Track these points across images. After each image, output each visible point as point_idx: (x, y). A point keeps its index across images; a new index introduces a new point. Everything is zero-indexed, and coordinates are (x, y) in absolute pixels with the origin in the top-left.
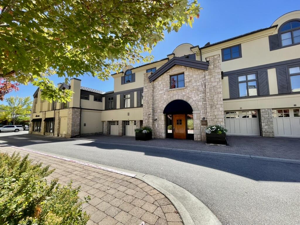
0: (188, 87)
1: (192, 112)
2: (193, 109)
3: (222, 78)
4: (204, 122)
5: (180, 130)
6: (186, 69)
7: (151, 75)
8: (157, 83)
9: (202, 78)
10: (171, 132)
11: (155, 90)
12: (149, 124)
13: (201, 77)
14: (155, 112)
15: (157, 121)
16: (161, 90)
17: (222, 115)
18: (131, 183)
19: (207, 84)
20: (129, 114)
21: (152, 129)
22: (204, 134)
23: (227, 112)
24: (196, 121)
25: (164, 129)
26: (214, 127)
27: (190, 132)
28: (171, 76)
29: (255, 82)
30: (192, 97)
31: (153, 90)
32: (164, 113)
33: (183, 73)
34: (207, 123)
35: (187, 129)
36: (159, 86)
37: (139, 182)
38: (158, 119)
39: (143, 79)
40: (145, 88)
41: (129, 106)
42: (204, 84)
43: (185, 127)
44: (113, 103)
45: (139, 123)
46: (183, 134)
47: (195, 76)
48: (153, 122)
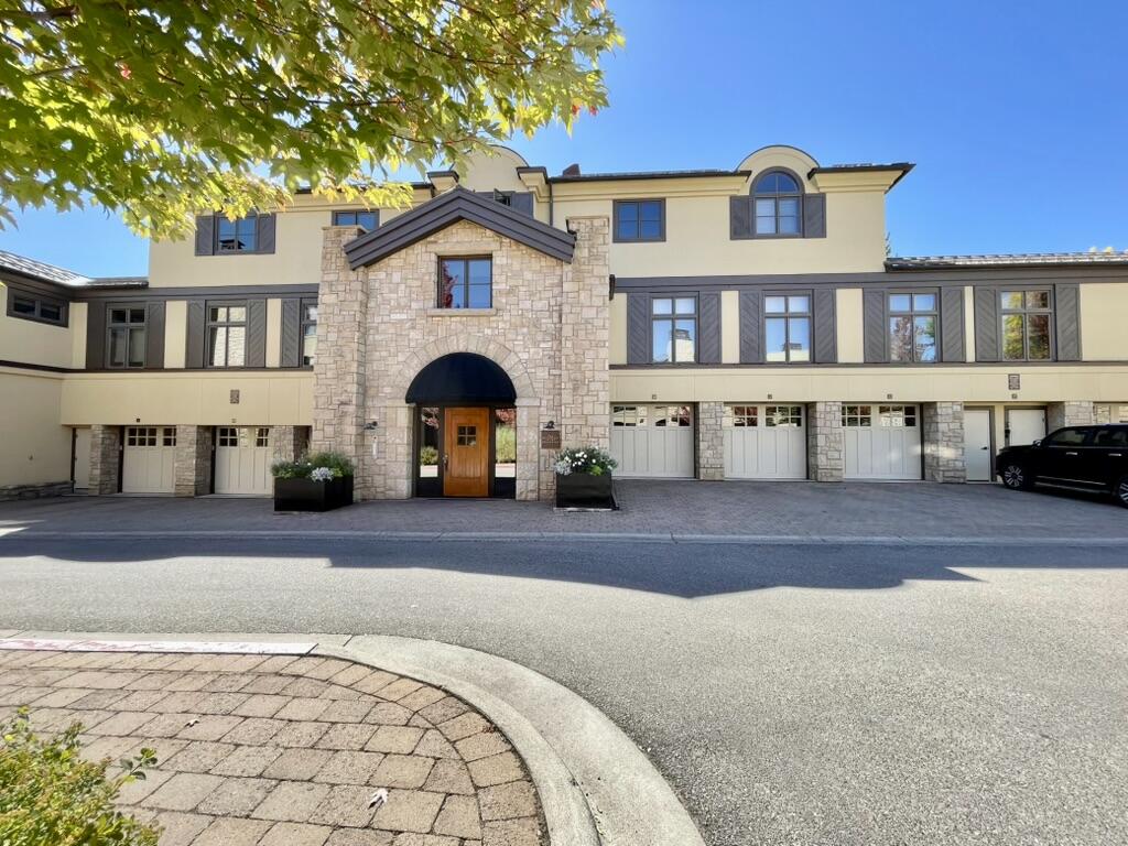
0: (503, 310)
1: (514, 401)
2: (517, 392)
3: (611, 298)
4: (551, 437)
5: (467, 466)
6: (498, 244)
7: (355, 237)
8: (382, 275)
9: (552, 286)
10: (436, 475)
11: (372, 304)
12: (341, 443)
13: (548, 282)
14: (372, 392)
15: (377, 429)
16: (400, 308)
17: (604, 415)
18: (298, 676)
19: (566, 309)
20: (235, 397)
21: (354, 461)
22: (548, 479)
23: (617, 407)
24: (526, 432)
25: (408, 462)
26: (580, 455)
27: (503, 471)
28: (441, 259)
29: (693, 321)
30: (517, 349)
31: (365, 305)
32: (408, 400)
33: (489, 257)
34: (559, 440)
35: (492, 462)
36: (391, 292)
37: (334, 666)
38: (380, 424)
39: (320, 251)
40: (327, 290)
41: (238, 359)
42: (557, 308)
43: (485, 453)
44: (141, 338)
45: (292, 437)
46: (480, 478)
47: (528, 275)
48: (361, 436)
